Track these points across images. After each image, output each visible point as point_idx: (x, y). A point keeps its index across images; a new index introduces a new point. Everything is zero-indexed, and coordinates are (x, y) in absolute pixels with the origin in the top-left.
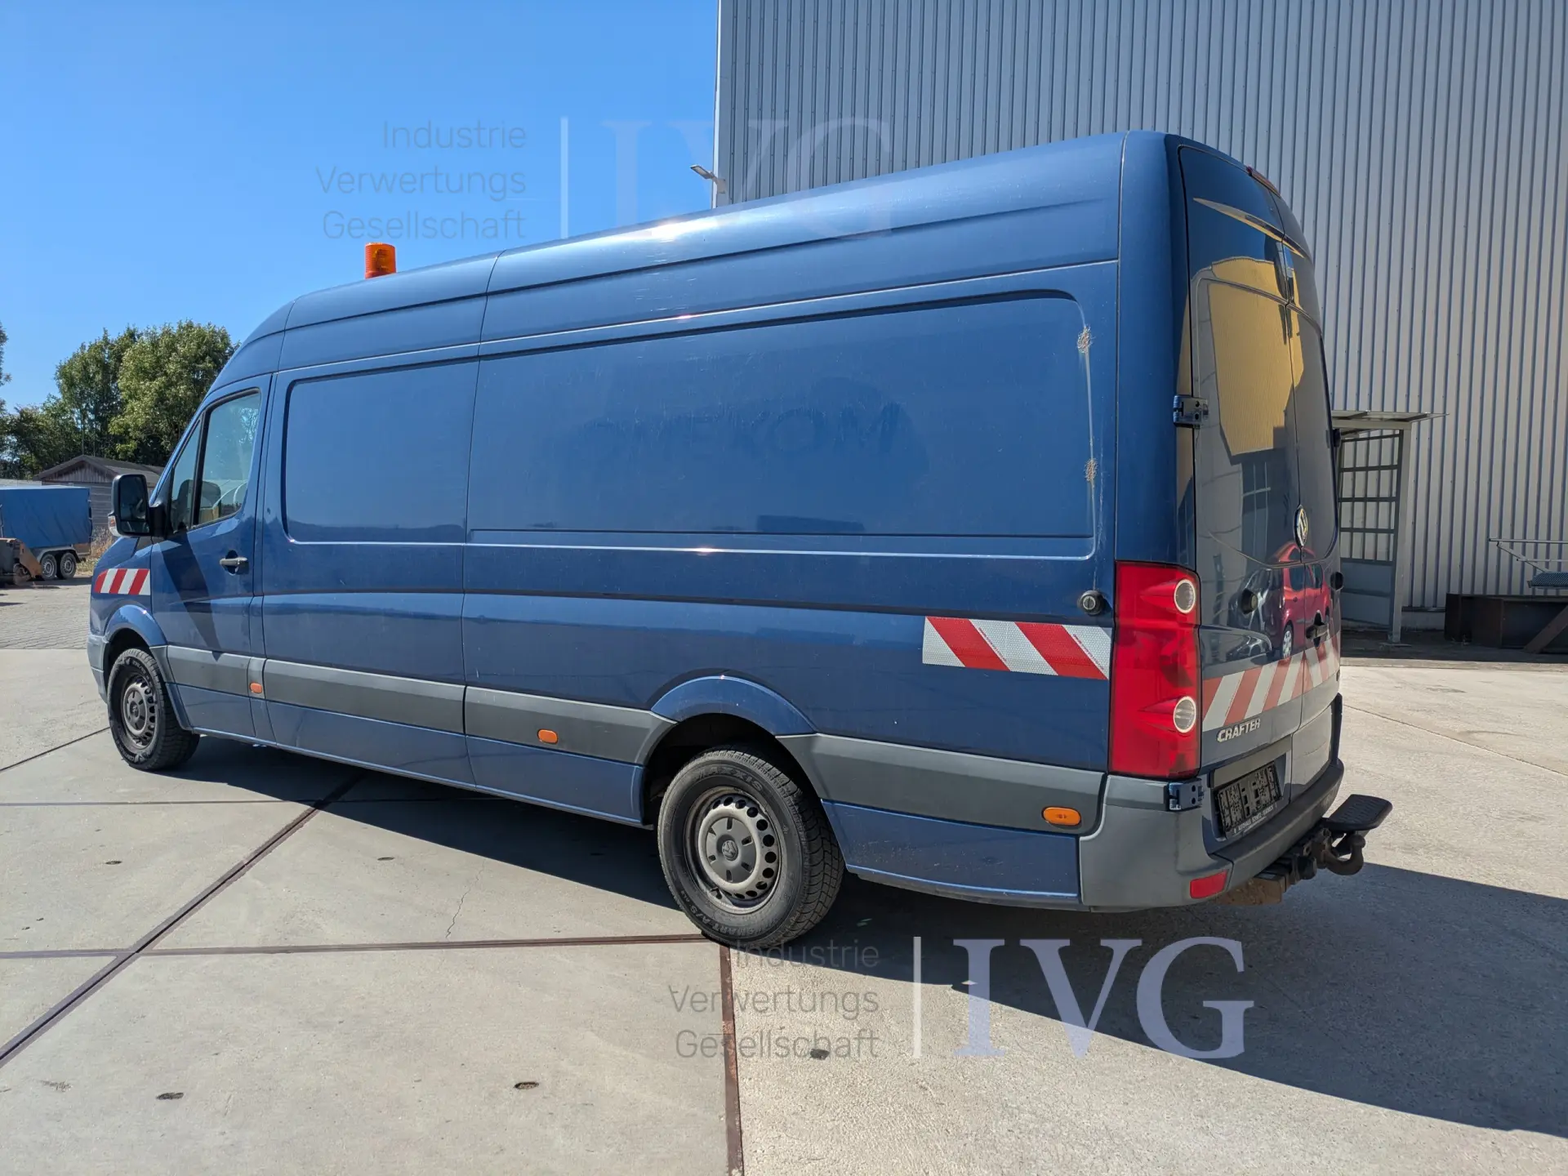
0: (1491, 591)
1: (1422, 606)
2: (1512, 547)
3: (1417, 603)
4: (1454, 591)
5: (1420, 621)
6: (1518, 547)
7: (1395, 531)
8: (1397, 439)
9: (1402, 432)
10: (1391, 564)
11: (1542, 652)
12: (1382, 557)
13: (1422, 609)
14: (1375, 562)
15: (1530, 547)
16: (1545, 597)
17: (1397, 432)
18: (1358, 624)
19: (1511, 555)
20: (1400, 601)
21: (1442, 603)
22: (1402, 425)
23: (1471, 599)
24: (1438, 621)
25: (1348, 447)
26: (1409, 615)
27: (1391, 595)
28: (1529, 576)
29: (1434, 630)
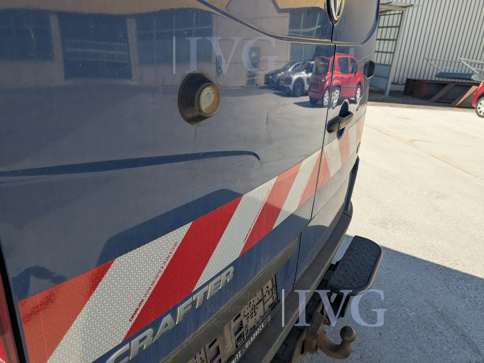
0: (421, 78)
1: (398, 82)
2: (431, 61)
3: (396, 81)
4: (409, 77)
5: (396, 88)
6: (434, 61)
7: (393, 53)
8: (400, 15)
9: (403, 12)
10: (390, 66)
11: (436, 102)
12: (387, 63)
13: (397, 84)
14: (384, 65)
15: (437, 62)
16: (439, 81)
17: (401, 12)
18: (375, 88)
19: (431, 64)
20: (391, 80)
21: (404, 81)
22: (403, 9)
23: (414, 80)
24: (402, 88)
25: (382, 17)
26: (394, 86)
27: (388, 78)
28: (435, 74)
29: (400, 92)
